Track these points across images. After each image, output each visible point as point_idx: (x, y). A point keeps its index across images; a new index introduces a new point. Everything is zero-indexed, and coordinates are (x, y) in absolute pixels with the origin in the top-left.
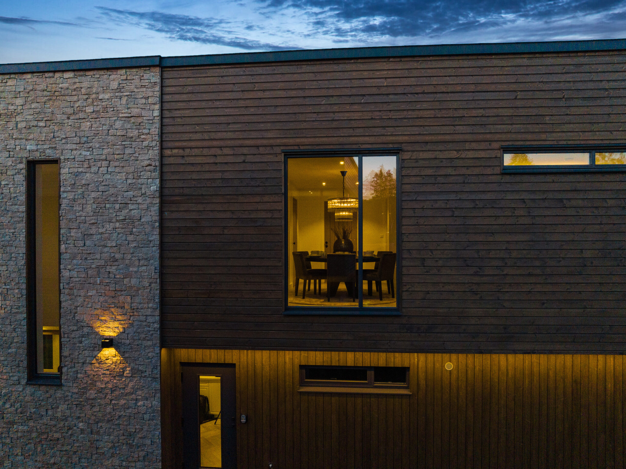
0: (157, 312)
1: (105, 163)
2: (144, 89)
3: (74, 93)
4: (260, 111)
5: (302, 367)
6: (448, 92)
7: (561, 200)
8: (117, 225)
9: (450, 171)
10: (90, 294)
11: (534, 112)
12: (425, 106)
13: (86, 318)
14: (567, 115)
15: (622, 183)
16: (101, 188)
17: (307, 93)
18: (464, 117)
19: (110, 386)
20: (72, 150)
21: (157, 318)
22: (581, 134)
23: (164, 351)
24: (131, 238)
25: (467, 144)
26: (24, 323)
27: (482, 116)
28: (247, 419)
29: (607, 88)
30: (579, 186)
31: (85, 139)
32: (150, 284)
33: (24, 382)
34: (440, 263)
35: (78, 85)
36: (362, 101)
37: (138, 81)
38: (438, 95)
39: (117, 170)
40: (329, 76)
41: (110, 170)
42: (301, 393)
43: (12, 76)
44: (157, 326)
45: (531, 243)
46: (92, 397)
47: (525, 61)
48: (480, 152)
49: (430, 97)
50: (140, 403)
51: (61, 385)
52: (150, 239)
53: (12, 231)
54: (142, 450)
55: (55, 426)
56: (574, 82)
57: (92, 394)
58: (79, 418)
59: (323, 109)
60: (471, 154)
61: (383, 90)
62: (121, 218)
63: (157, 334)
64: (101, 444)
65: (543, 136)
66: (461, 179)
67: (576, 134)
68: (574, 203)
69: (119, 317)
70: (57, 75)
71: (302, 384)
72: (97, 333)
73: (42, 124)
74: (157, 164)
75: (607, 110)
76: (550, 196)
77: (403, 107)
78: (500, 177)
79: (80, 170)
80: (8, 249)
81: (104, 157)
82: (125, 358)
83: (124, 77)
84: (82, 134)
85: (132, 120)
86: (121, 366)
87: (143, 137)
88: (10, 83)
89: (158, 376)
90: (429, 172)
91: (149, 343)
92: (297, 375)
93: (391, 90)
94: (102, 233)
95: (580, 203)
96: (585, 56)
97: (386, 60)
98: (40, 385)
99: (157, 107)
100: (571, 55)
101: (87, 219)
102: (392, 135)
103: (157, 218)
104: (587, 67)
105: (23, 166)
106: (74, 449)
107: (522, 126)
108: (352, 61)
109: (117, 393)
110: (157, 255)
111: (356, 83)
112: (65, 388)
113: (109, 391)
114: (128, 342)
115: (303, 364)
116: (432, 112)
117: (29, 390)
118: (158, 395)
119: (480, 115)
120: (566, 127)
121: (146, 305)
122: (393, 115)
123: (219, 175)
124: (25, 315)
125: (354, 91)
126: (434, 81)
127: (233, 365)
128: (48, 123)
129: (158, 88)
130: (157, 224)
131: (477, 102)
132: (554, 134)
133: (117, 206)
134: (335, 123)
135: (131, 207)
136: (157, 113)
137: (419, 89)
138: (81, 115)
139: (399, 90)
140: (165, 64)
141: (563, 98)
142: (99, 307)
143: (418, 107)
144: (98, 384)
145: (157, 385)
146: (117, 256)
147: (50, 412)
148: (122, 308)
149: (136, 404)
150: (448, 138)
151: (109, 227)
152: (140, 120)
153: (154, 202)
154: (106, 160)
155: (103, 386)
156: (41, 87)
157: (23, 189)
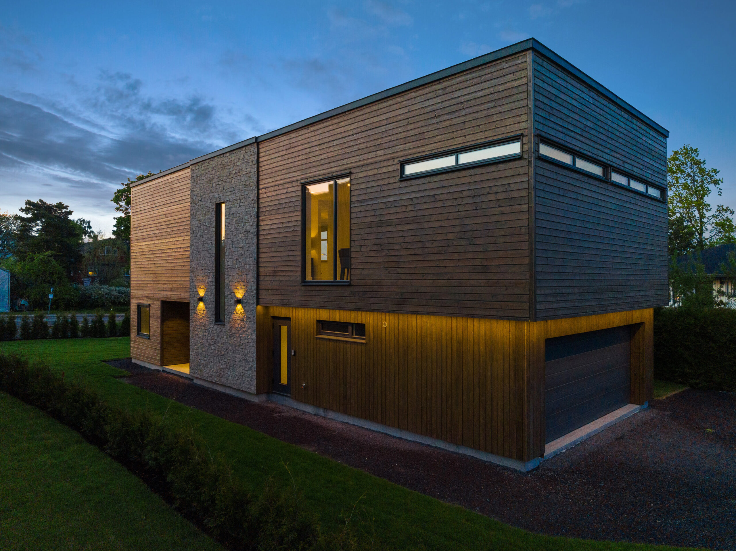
0: (255, 284)
1: (239, 201)
2: (251, 157)
3: (230, 164)
4: (293, 160)
5: (318, 321)
6: (373, 129)
7: (434, 196)
8: (243, 235)
9: (373, 184)
10: (234, 274)
11: (419, 130)
12: (362, 141)
13: (232, 287)
14: (438, 129)
15: (473, 176)
16: (238, 215)
17: (311, 145)
18: (381, 144)
19: (239, 326)
20: (229, 195)
21: (255, 287)
22: (446, 142)
23: (259, 307)
24: (247, 242)
25: (382, 163)
26: (214, 291)
27: (390, 141)
28: (295, 352)
29: (463, 101)
30: (445, 184)
31: (232, 189)
32: (253, 267)
33: (214, 322)
34: (368, 249)
35: (231, 159)
36: (334, 144)
37: (249, 152)
38: (368, 132)
39: (243, 204)
40: (320, 131)
41: (241, 205)
42: (317, 338)
43: (212, 159)
44: (255, 292)
45: (416, 231)
46: (234, 332)
47: (413, 94)
48: (389, 167)
49: (364, 135)
50: (249, 337)
51: (224, 325)
52: (253, 242)
53: (211, 242)
54: (250, 364)
55: (222, 347)
56: (442, 102)
57: (234, 330)
58: (230, 343)
59: (318, 153)
60: (384, 170)
61: (344, 135)
62: (243, 231)
63: (255, 297)
64: (237, 359)
65: (423, 149)
66: (378, 189)
67: (443, 142)
68: (442, 197)
69: (243, 287)
70: (225, 155)
71: (319, 333)
72: (235, 296)
73: (220, 183)
74: (256, 198)
75: (462, 119)
76: (427, 193)
77: (352, 144)
78: (399, 184)
79: (232, 206)
80: (210, 251)
81: (238, 198)
82: (245, 310)
83: (244, 152)
84: (231, 186)
85: (248, 175)
86: (243, 315)
87: (251, 184)
88: (211, 163)
89: (255, 321)
90: (363, 186)
91: (252, 302)
92: (315, 326)
93: (346, 134)
94: (238, 240)
95: (446, 197)
96: (449, 80)
97: (344, 114)
98: (219, 325)
99: (256, 166)
100: (440, 81)
101: (234, 232)
102: (347, 164)
103: (255, 230)
104: (450, 88)
105: (214, 207)
106: (228, 361)
107: (411, 144)
108: (329, 119)
109: (242, 330)
110: (256, 251)
111: (332, 133)
112: (225, 327)
113: (239, 329)
114: (245, 301)
115: (317, 319)
116: (365, 144)
117: (216, 327)
118: (255, 332)
119: (389, 141)
120: (435, 140)
121: (251, 280)
122: (347, 150)
123: (277, 202)
124: (214, 287)
125: (331, 139)
126: (367, 122)
127: (289, 319)
128: (222, 182)
129: (256, 155)
130: (255, 233)
131: (388, 132)
132: (430, 146)
133: (242, 224)
134: (323, 161)
135: (247, 224)
136: (256, 170)
137: (359, 130)
138: (232, 176)
139: (350, 133)
140: (259, 140)
141: (435, 116)
142: (236, 281)
143: (359, 142)
144: (236, 324)
145: (255, 327)
146: (243, 252)
147: (221, 340)
148: (244, 282)
149: (248, 336)
150: (373, 160)
151: (240, 236)
152: (250, 175)
153: (255, 221)
154: (239, 199)
155: (237, 326)
156: (220, 163)
157: (214, 219)
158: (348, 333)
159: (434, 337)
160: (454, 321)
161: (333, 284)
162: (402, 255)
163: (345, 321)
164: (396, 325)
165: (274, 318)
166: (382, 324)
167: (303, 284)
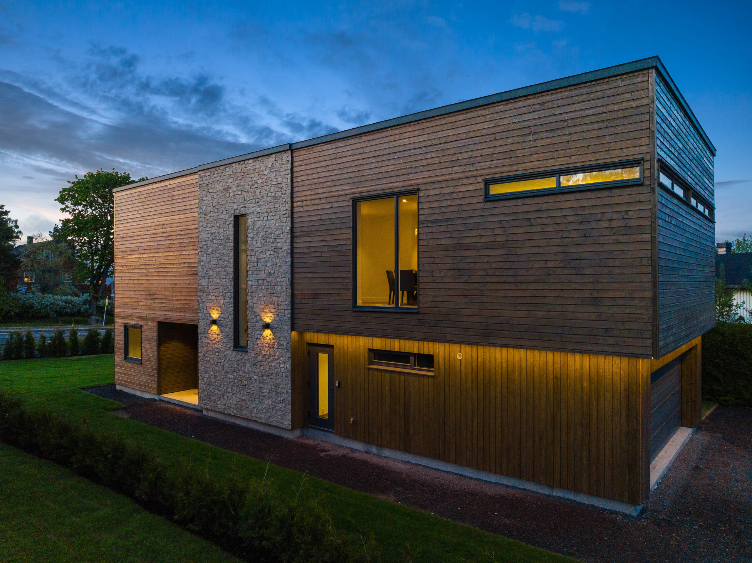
0: (289, 308)
1: (266, 214)
2: (283, 166)
3: (253, 172)
4: (340, 172)
5: (370, 350)
6: (448, 142)
7: (529, 219)
8: (272, 252)
9: (449, 203)
10: (260, 296)
11: (509, 148)
12: (433, 155)
13: (257, 310)
14: (534, 147)
15: (580, 201)
16: (265, 230)
17: (365, 156)
18: (459, 159)
19: (268, 353)
20: (252, 207)
21: (290, 311)
22: (545, 162)
23: (294, 333)
24: (278, 260)
25: (460, 181)
26: (232, 313)
27: (471, 157)
28: (339, 383)
29: (566, 119)
30: (544, 207)
31: (257, 200)
32: (287, 289)
33: (232, 348)
34: (443, 274)
35: (254, 167)
36: (396, 157)
37: (280, 160)
38: (442, 145)
39: (272, 218)
40: (376, 142)
41: (269, 218)
42: (369, 368)
43: (228, 166)
44: (289, 316)
45: (506, 256)
46: (260, 360)
47: (502, 108)
48: (469, 186)
49: (436, 148)
50: (282, 366)
51: (247, 352)
52: (287, 260)
53: (228, 258)
54: (282, 396)
55: (244, 377)
56: (539, 118)
57: (260, 358)
58: (255, 372)
59: (373, 165)
60: (463, 188)
61: (408, 147)
62: (273, 248)
63: (289, 322)
64: (264, 390)
65: (515, 168)
66: (456, 209)
67: (541, 162)
68: (539, 221)
69: (272, 310)
70: (246, 162)
71: (371, 363)
72: (263, 320)
73: (240, 193)
74: (290, 212)
75: (565, 139)
76: (520, 216)
77: (420, 157)
78: (483, 204)
79: (256, 219)
80: (226, 268)
81: (266, 210)
82: (275, 336)
83: (274, 159)
84: (256, 197)
85: (278, 186)
86: (273, 341)
87: (283, 196)
88: (227, 169)
89: (290, 349)
90: (436, 204)
91: (286, 327)
92: (367, 355)
93: (412, 146)
94: (265, 258)
95: (545, 221)
96: (548, 95)
97: (409, 124)
98: (239, 351)
99: (289, 176)
100: (537, 96)
101: (259, 249)
102: (413, 180)
103: (289, 247)
104: (550, 103)
105: (232, 219)
106: (253, 392)
107: (499, 161)
108: (389, 129)
109: (271, 358)
110: (290, 271)
111: (392, 144)
112: (249, 354)
113: (267, 357)
114: (276, 326)
115: (370, 348)
116: (438, 159)
117: (234, 353)
118: (290, 361)
119: (469, 156)
120: (532, 158)
121: (284, 303)
122: (414, 165)
123: (319, 218)
124: (232, 309)
125: (391, 150)
126: (439, 135)
127: (332, 346)
128: (243, 192)
129: (290, 164)
130: (289, 251)
131: (468, 147)
132: (523, 165)
133: (272, 240)
134: (380, 175)
135: (278, 241)
136: (289, 180)
137: (429, 143)
138: (256, 185)
139: (418, 146)
140: (294, 147)
141: (531, 133)
142: (263, 303)
143: (429, 156)
144: (263, 352)
145: (289, 354)
146: (272, 272)
147: (242, 368)
148: (274, 304)
149: (279, 366)
150: (448, 177)
151: (268, 253)
152: (281, 185)
153: (288, 237)
154: (267, 212)
155: (265, 354)
156: (239, 171)
157: (232, 233)
158: (409, 363)
159: (524, 372)
160: (550, 355)
161: (394, 310)
162: (488, 282)
163: (407, 351)
164: (475, 356)
165: (310, 344)
166: (455, 356)
167: (355, 309)
